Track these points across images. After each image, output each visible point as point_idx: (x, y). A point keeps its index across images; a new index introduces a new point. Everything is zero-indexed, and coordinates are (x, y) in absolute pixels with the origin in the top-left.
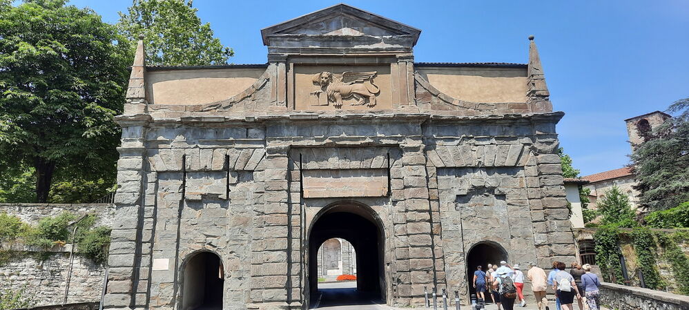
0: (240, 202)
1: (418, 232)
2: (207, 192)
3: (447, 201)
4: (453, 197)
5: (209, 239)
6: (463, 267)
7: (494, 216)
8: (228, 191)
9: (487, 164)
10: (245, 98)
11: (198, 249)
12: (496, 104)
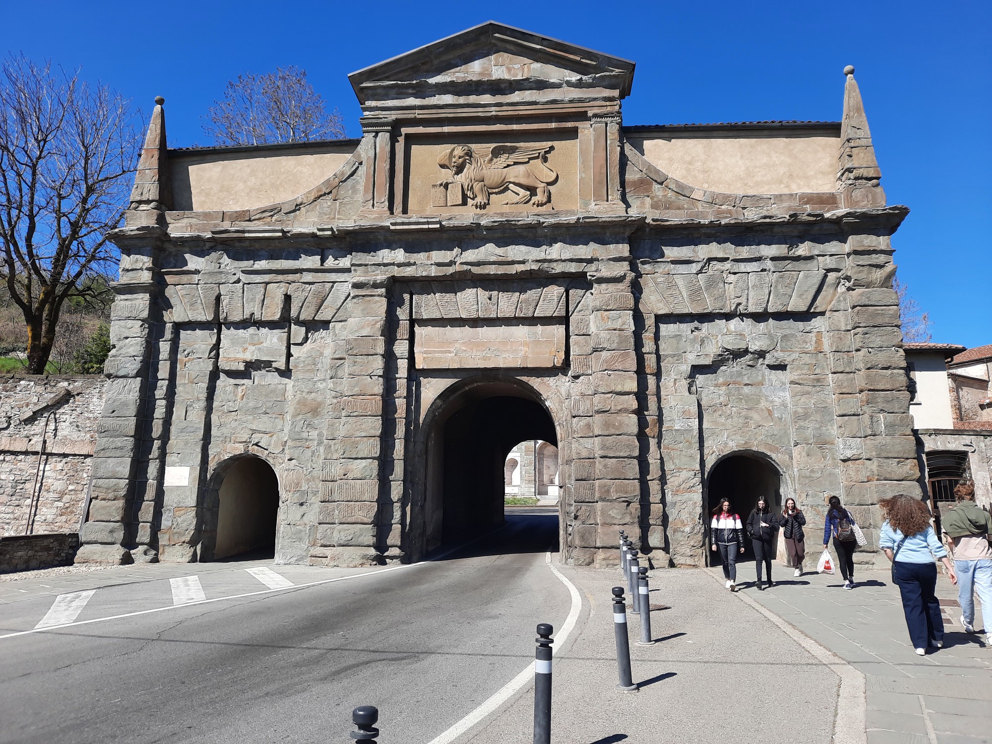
0: (307, 375)
1: (612, 431)
2: (254, 358)
3: (673, 376)
4: (686, 368)
5: (256, 438)
6: (697, 497)
7: (763, 404)
8: (289, 355)
9: (752, 309)
10: (321, 196)
11: (238, 452)
12: (776, 196)
